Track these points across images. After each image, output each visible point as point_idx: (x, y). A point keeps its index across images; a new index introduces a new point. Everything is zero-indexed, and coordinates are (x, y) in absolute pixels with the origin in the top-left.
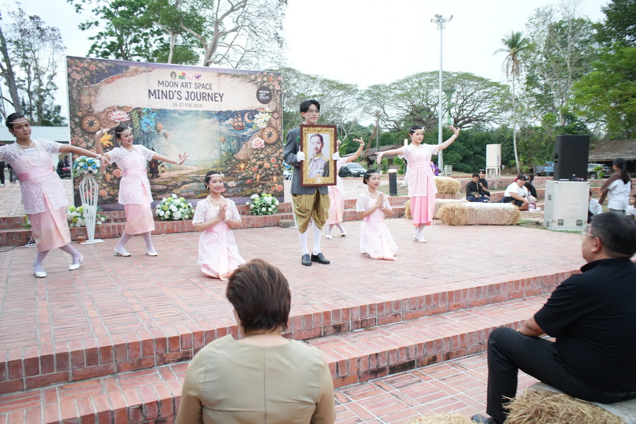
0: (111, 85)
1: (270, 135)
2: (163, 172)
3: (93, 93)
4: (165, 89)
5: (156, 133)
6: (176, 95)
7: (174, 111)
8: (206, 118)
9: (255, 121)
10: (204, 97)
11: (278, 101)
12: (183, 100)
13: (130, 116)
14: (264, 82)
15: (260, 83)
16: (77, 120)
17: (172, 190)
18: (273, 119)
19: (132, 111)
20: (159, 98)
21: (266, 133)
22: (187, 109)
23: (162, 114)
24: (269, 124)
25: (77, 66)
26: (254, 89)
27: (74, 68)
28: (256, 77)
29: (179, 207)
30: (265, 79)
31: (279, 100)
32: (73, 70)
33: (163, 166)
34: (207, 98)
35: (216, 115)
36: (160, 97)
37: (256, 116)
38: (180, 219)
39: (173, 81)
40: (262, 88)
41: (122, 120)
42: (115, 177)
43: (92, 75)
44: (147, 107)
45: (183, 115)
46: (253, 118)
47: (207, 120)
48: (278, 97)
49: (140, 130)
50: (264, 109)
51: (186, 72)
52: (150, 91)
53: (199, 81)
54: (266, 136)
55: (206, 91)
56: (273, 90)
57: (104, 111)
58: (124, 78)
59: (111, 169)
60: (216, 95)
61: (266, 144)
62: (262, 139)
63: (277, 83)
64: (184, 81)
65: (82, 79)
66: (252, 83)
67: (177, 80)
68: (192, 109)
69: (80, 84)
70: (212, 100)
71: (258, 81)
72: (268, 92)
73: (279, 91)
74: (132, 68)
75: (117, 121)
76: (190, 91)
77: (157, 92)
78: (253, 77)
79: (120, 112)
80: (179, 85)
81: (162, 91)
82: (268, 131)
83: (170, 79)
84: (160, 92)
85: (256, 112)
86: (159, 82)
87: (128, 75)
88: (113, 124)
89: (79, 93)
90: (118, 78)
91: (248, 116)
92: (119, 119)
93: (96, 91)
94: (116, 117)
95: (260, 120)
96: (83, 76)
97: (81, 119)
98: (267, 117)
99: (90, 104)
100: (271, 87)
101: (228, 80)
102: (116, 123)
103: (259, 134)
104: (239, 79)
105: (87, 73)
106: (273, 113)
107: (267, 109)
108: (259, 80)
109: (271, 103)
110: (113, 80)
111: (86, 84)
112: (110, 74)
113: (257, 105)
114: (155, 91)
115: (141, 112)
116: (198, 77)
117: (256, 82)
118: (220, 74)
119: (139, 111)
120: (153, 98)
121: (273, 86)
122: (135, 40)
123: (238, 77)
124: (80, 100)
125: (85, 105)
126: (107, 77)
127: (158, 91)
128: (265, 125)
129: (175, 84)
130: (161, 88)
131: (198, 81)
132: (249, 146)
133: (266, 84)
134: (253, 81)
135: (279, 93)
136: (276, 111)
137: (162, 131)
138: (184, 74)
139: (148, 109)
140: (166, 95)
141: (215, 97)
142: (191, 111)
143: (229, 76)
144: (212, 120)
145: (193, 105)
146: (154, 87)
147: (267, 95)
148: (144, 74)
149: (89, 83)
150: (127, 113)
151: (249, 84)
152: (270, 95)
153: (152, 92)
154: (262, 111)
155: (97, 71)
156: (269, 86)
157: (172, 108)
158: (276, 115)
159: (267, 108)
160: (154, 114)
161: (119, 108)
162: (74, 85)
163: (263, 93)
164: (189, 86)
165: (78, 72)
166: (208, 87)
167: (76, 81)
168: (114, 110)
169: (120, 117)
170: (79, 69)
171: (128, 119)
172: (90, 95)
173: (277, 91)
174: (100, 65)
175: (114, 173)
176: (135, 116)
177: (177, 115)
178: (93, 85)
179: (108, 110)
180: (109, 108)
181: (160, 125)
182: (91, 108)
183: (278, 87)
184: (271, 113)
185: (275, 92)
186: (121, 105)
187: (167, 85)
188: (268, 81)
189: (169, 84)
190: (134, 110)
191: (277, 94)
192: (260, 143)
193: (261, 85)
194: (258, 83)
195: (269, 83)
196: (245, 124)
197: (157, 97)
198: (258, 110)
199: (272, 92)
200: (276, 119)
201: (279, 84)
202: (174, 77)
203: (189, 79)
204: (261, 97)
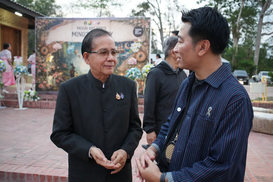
0: (54, 30)
1: (141, 56)
3: (46, 35)
4: (80, 31)
5: (75, 55)
9: (131, 48)
11: (148, 35)
13: (63, 46)
16: (38, 49)
18: (143, 46)
19: (64, 44)
20: (77, 36)
21: (138, 55)
23: (78, 45)
24: (141, 49)
25: (40, 22)
26: (131, 28)
27: (39, 23)
28: (133, 21)
30: (139, 22)
32: (38, 24)
33: (77, 73)
36: (78, 35)
37: (132, 45)
39: (85, 26)
40: (137, 27)
41: (58, 48)
43: (46, 26)
44: (71, 41)
46: (130, 46)
48: (147, 33)
49: (67, 54)
51: (92, 21)
52: (73, 33)
54: (138, 57)
56: (144, 28)
57: (51, 44)
58: (61, 27)
59: (52, 74)
61: (137, 61)
62: (135, 58)
63: (147, 24)
64: (91, 26)
65: (42, 29)
66: (131, 25)
69: (41, 31)
72: (141, 30)
73: (148, 28)
74: (65, 21)
75: (56, 49)
78: (131, 21)
79: (58, 44)
82: (140, 53)
83: (83, 25)
84: (78, 33)
85: (132, 42)
86: (78, 27)
87: (63, 25)
88: (54, 50)
89: (40, 36)
90: (58, 27)
91: (127, 45)
93: (48, 34)
94: (56, 47)
95: (134, 47)
96: (42, 27)
97: (40, 48)
98: (139, 45)
99: (45, 41)
100: (143, 27)
101: (116, 24)
103: (134, 56)
104: (122, 23)
105: (44, 25)
106: (143, 43)
108: (135, 22)
109: (143, 36)
110: (55, 28)
111: (43, 31)
112: (55, 25)
113: (133, 38)
114: (75, 33)
116: (98, 24)
117: (133, 24)
118: (111, 21)
119: (66, 43)
120: (74, 36)
121: (145, 26)
122: (224, 6)
124: (40, 39)
125: (43, 41)
126: (53, 27)
127: (77, 32)
128: (137, 50)
129: (86, 28)
131: (99, 26)
132: (126, 63)
133: (139, 25)
134: (131, 23)
136: (145, 41)
137: (78, 54)
138: (91, 22)
139: (71, 43)
140: (81, 35)
143: (117, 22)
146: (75, 30)
147: (140, 31)
148: (70, 24)
149: (44, 30)
150: (61, 45)
151: (129, 26)
152: (142, 32)
153: (74, 33)
154: (136, 41)
155: (48, 24)
156: (141, 26)
158: (145, 44)
159: (140, 39)
160: (74, 45)
161: (58, 42)
162: (38, 32)
163: (137, 30)
165: (40, 25)
167: (39, 30)
168: (55, 43)
170: (40, 24)
171: (61, 48)
172: (45, 36)
173: (147, 29)
174: (50, 21)
176: (65, 46)
178: (46, 31)
179: (52, 43)
180: (53, 42)
181: (77, 51)
182: (45, 42)
183: (147, 26)
184: (142, 43)
185: (146, 29)
186: (58, 40)
187: (82, 29)
188: (141, 23)
189: (83, 28)
190: (64, 43)
191: (147, 30)
192: (134, 61)
193: (137, 25)
194: (134, 24)
195: (142, 24)
196: (125, 49)
197: (76, 35)
198: (134, 41)
199: (143, 29)
200: (145, 46)
201: (148, 24)
202: (85, 24)
203: (94, 25)
204: (136, 33)
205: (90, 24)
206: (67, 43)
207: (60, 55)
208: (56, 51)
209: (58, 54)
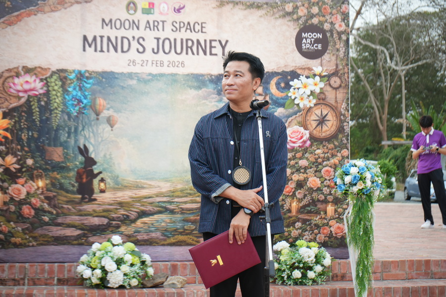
0: (15, 28)
1: (322, 121)
2: (102, 191)
4: (113, 33)
5: (93, 116)
6: (134, 44)
7: (130, 76)
8: (191, 87)
9: (291, 93)
10: (188, 47)
11: (341, 54)
12: (149, 53)
13: (47, 85)
14: (312, 16)
15: (303, 19)
17: (118, 227)
18: (329, 89)
19: (51, 76)
20: (102, 51)
21: (313, 118)
22: (155, 70)
23: (107, 79)
24: (321, 99)
26: (290, 30)
28: (296, 7)
29: (119, 262)
30: (315, 10)
31: (342, 51)
33: (102, 180)
34: (195, 49)
35: (211, 81)
36: (105, 48)
37: (295, 83)
38: (122, 287)
39: (131, 18)
40: (307, 28)
41: (31, 93)
42: (12, 199)
44: (78, 67)
45: (146, 82)
46: (288, 87)
47: (193, 93)
48: (341, 46)
49: (62, 111)
50: (310, 69)
51: (156, 1)
52: (85, 38)
53: (183, 17)
54: (314, 124)
55: (194, 36)
56: (331, 31)
58: (39, 15)
59: (6, 185)
60: (214, 44)
61: (312, 138)
62: (306, 129)
63: (339, 17)
64: (151, 18)
66: (288, 18)
67: (139, 16)
68: (166, 70)
70: (205, 53)
71: (300, 13)
72: (319, 36)
73: (343, 33)
75: (21, 94)
76: (162, 35)
77: (99, 40)
78: (289, 7)
79: (28, 78)
80: (142, 26)
81: (109, 39)
82: (318, 112)
83: (124, 15)
84: (105, 40)
85: (295, 75)
86: (103, 20)
87: (47, 9)
88: (13, 100)
90: (29, 15)
91: (278, 85)
92: (25, 91)
94: (19, 88)
95: (301, 91)
98: (316, 85)
100: (327, 26)
101: (239, 13)
102: (19, 98)
103: (299, 119)
104: (261, 12)
106: (329, 77)
107: (318, 70)
108: (303, 11)
109: (326, 57)
110: (19, 19)
113: (297, 61)
114: (95, 38)
115: (66, 78)
116: (178, 10)
117: (295, 16)
120: (90, 50)
121: (332, 23)
123: (259, 7)
126: (8, 13)
127: (102, 37)
128: (311, 102)
129: (135, 25)
130: (107, 32)
131: (178, 17)
133: (315, 21)
134: (289, 14)
135: (344, 37)
136: (335, 73)
137: (105, 114)
138: (152, 5)
139: (80, 72)
140: (115, 46)
141: (211, 47)
142: (162, 75)
143: (241, 6)
144: (203, 92)
145: (166, 64)
146: (94, 30)
147: (317, 41)
148: (76, 7)
150: (41, 80)
151: (280, 21)
152: (324, 42)
153: (90, 39)
154: (306, 73)
156: (321, 23)
157: (127, 70)
158: (336, 81)
159: (317, 66)
160: (91, 81)
161: (28, 71)
163: (309, 38)
164: (160, 27)
166: (198, 27)
168: (18, 75)
169: (27, 87)
171: (41, 91)
173: (340, 34)
175: (10, 191)
176: (55, 84)
177: (133, 82)
179: (6, 75)
180: (9, 70)
181: (100, 101)
183: (340, 26)
184: (324, 76)
185: (335, 35)
186: (30, 65)
187: (118, 25)
188: (321, 14)
189: (122, 24)
190: (54, 73)
191: (340, 38)
192: (302, 137)
193: (306, 21)
194: (298, 19)
195: (322, 19)
196: (271, 99)
197: (99, 48)
198: (299, 72)
199: (328, 35)
200: (336, 89)
201: (343, 20)
202: (132, 12)
203: (161, 13)
204: (306, 45)
205: (146, 12)
206: (62, 74)
207: (36, 117)
208: (23, 100)
209: (30, 112)
